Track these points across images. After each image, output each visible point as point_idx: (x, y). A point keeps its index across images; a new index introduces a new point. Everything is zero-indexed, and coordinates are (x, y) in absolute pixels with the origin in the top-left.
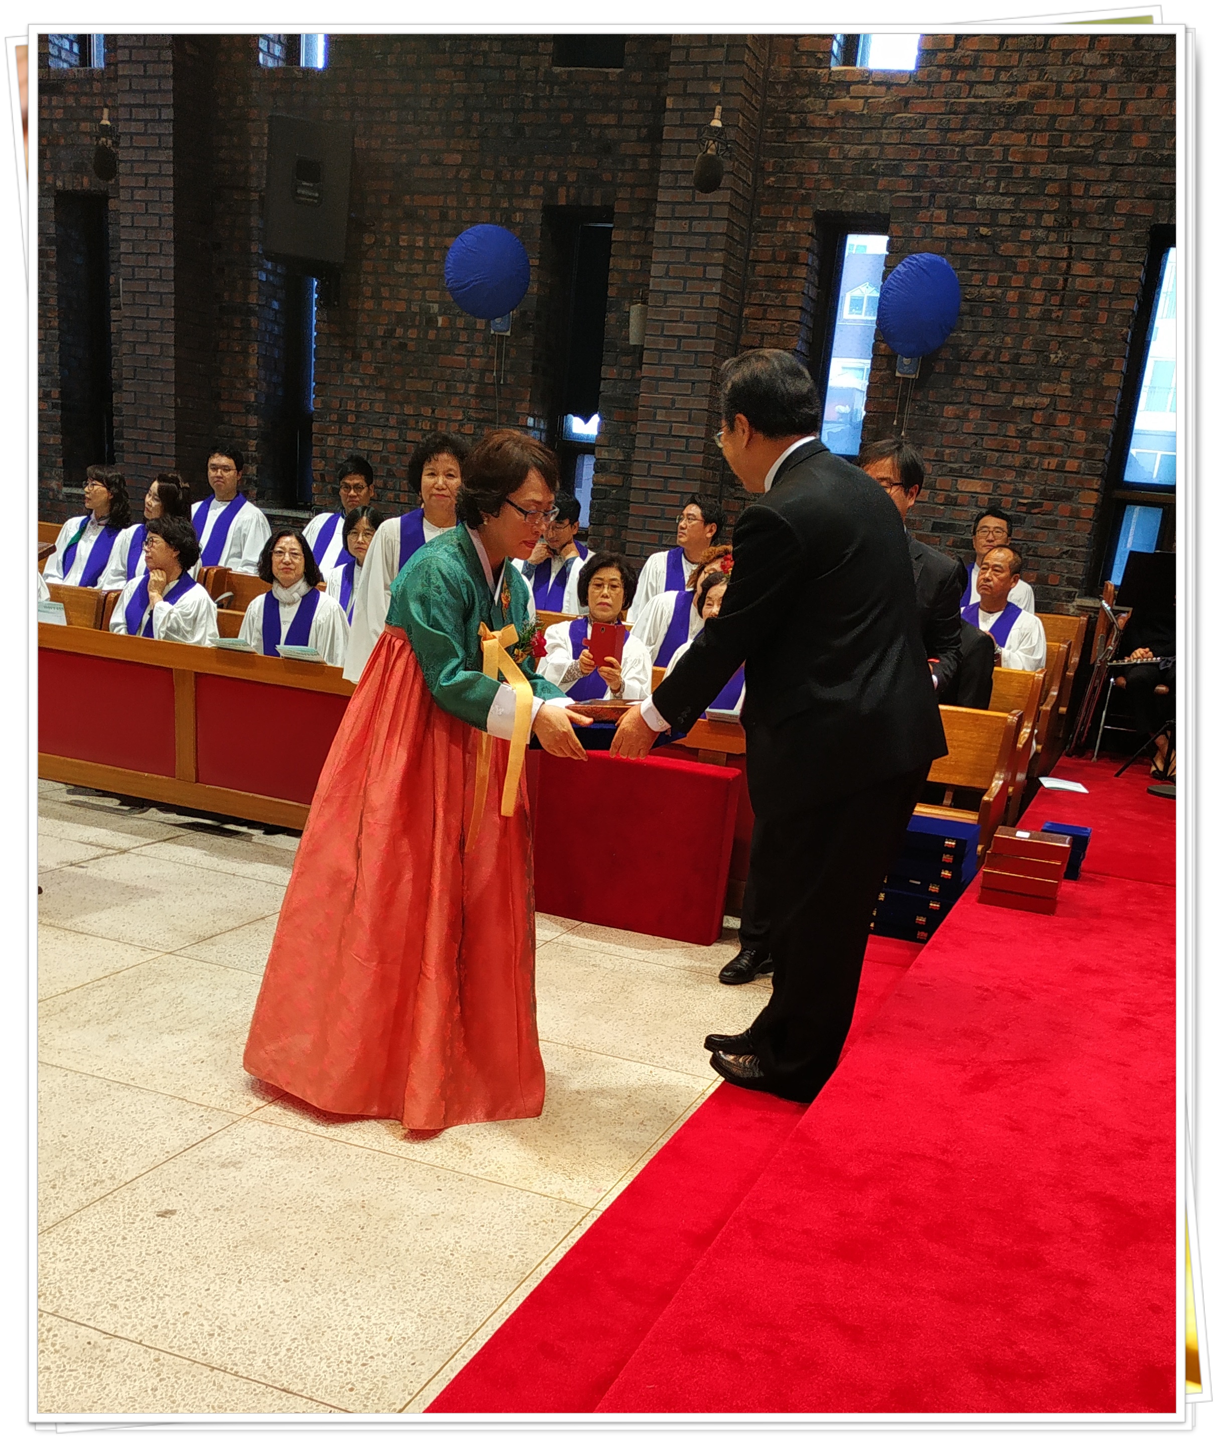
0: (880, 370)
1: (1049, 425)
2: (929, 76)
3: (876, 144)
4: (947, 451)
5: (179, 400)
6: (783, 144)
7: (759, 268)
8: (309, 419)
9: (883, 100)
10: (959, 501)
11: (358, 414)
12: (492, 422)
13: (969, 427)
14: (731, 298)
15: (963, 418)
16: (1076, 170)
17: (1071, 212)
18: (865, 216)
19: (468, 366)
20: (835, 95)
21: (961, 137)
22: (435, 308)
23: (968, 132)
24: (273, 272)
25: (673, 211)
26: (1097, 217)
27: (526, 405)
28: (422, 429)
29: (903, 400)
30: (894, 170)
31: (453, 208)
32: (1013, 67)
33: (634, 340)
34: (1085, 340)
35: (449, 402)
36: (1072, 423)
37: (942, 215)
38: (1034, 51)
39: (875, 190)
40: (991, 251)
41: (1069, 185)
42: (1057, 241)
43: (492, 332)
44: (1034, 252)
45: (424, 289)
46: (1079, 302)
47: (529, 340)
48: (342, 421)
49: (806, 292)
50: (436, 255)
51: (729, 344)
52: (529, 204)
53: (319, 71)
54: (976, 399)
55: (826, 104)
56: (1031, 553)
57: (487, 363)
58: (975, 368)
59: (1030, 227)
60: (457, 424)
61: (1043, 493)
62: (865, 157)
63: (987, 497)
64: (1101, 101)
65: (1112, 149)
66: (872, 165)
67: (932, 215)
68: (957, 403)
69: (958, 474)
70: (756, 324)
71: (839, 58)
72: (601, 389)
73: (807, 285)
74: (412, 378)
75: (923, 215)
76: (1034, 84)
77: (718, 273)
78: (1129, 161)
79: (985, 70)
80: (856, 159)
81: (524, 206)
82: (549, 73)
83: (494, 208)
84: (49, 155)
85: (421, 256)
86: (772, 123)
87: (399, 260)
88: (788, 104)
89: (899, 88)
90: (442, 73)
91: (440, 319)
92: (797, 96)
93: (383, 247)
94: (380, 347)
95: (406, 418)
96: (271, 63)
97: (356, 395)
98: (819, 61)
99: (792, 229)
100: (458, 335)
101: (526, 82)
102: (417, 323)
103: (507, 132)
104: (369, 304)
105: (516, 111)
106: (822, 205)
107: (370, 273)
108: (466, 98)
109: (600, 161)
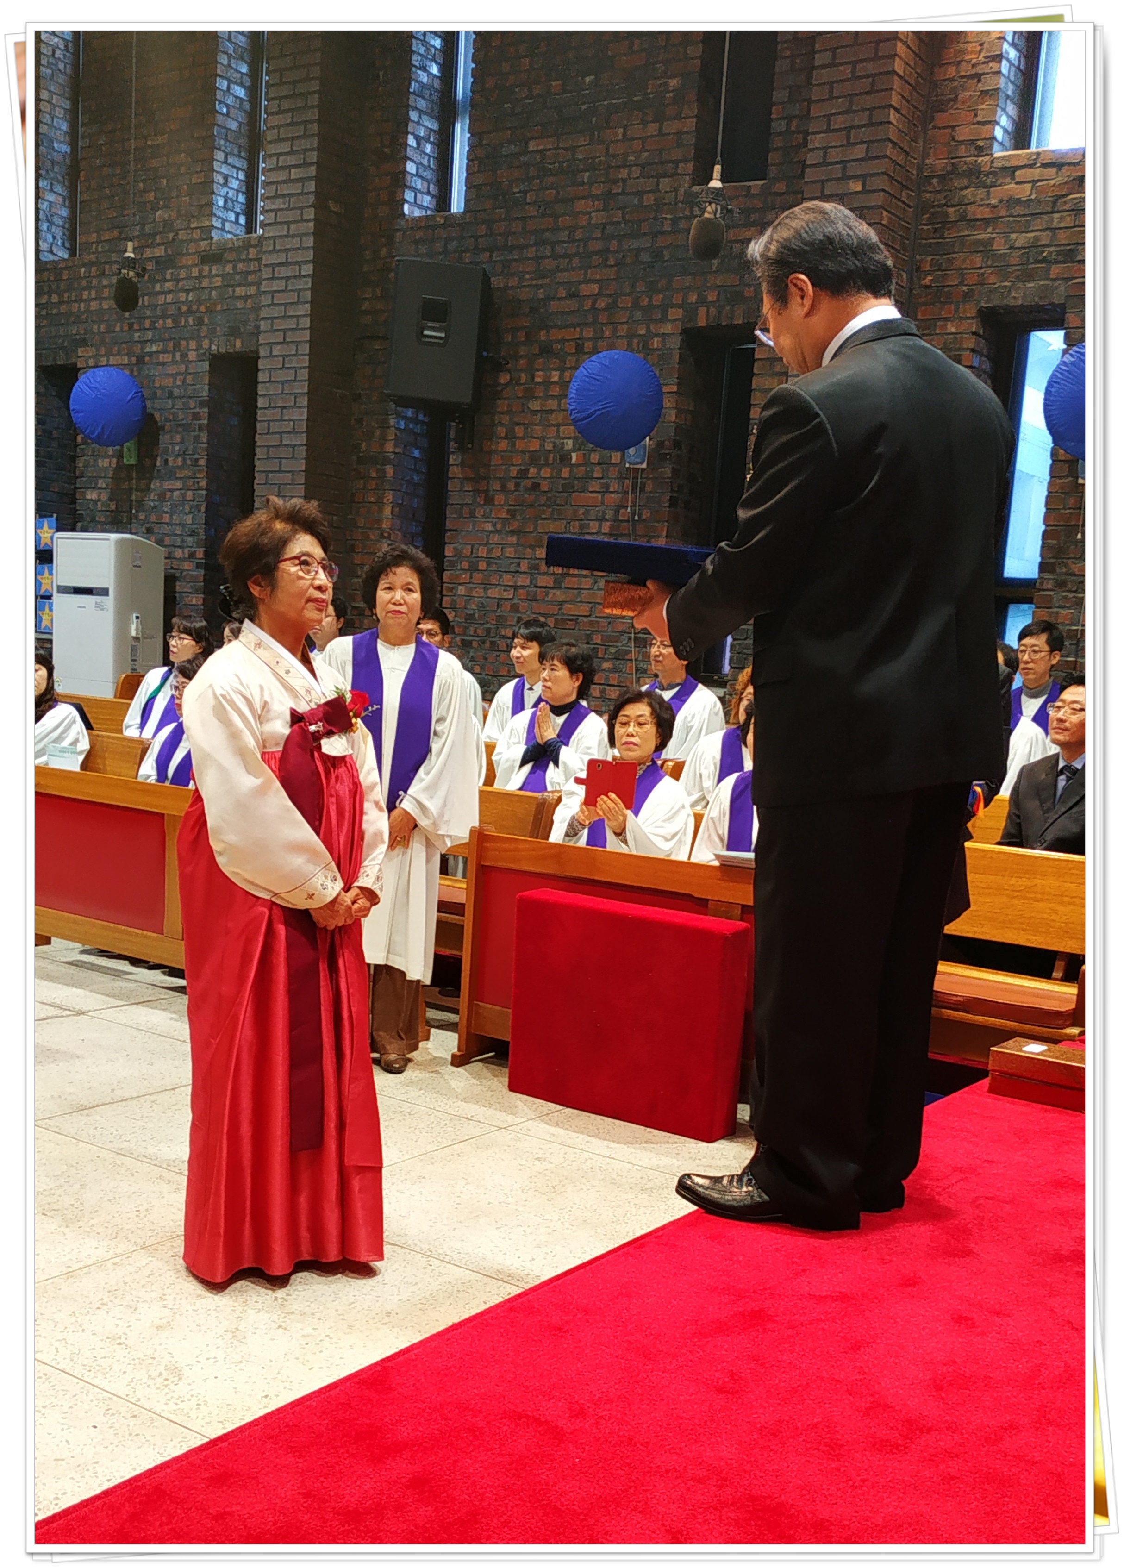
3: (1047, 229)
6: (940, 240)
9: (1052, 182)
11: (489, 561)
18: (1043, 310)
19: (603, 503)
20: (999, 182)
22: (569, 444)
24: (413, 420)
31: (589, 339)
39: (1048, 279)
43: (627, 465)
45: (558, 425)
47: (667, 470)
48: (473, 568)
52: (668, 328)
53: (463, 217)
55: (988, 192)
57: (622, 498)
62: (1034, 245)
66: (1043, 252)
71: (1004, 143)
74: (546, 520)
80: (1025, 248)
81: (662, 331)
82: (688, 194)
83: (630, 336)
84: (206, 320)
85: (556, 391)
86: (930, 218)
87: (534, 397)
88: (945, 197)
89: (1071, 167)
90: (580, 205)
91: (574, 455)
92: (956, 188)
93: (518, 385)
94: (513, 489)
95: (537, 562)
96: (417, 213)
97: (488, 541)
98: (979, 149)
99: (953, 330)
100: (593, 471)
101: (665, 204)
102: (551, 462)
103: (645, 257)
104: (503, 445)
105: (655, 235)
106: (987, 302)
107: (503, 413)
108: (603, 226)
109: (742, 277)
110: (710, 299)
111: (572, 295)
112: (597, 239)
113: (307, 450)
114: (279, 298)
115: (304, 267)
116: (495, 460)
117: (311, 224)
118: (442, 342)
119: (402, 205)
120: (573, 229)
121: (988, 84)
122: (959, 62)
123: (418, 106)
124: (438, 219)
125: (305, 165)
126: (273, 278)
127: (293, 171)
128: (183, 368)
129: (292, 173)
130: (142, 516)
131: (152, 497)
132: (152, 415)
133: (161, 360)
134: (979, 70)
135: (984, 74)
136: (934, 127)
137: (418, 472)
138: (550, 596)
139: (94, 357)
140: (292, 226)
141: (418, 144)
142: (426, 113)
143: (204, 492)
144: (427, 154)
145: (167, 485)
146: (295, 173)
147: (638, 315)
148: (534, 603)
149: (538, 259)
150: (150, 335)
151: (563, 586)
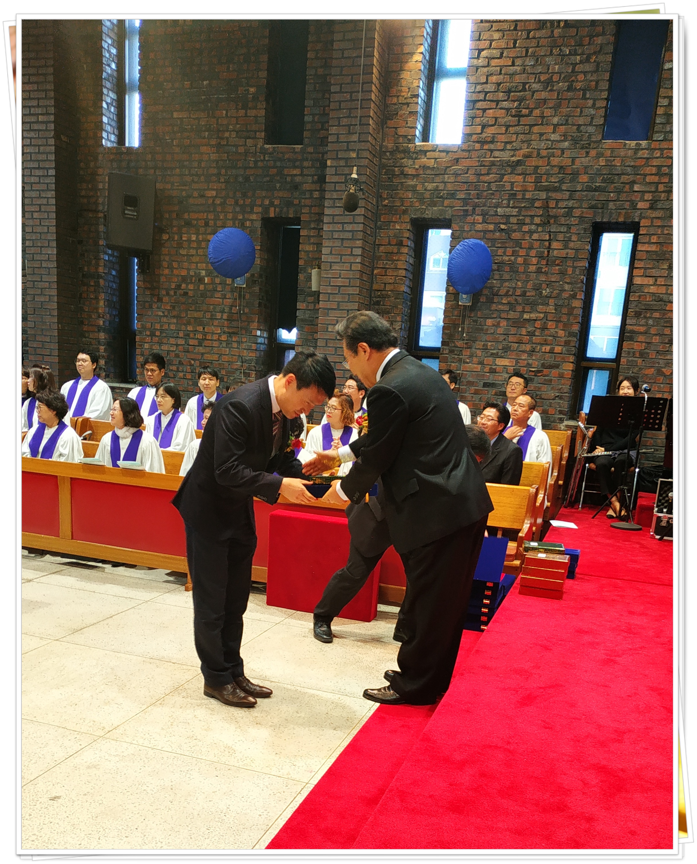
0: (451, 301)
1: (544, 328)
2: (469, 146)
3: (442, 182)
4: (489, 344)
5: (60, 326)
6: (392, 183)
7: (382, 248)
8: (133, 334)
9: (445, 159)
10: (497, 371)
11: (162, 331)
12: (237, 334)
13: (500, 331)
14: (367, 264)
15: (498, 325)
16: (550, 194)
17: (549, 215)
18: (438, 220)
19: (223, 304)
20: (419, 157)
21: (487, 178)
22: (203, 273)
23: (491, 176)
24: (112, 255)
25: (333, 219)
26: (563, 218)
27: (256, 324)
28: (198, 339)
29: (464, 317)
30: (452, 195)
31: (211, 220)
32: (512, 142)
33: (314, 288)
34: (561, 283)
35: (213, 324)
36: (557, 327)
37: (480, 219)
38: (524, 133)
39: (443, 206)
40: (507, 238)
41: (547, 202)
42: (542, 232)
43: (236, 285)
44: (530, 237)
45: (197, 263)
46: (556, 263)
47: (257, 289)
48: (153, 335)
49: (407, 260)
50: (203, 244)
51: (367, 289)
52: (254, 217)
53: (137, 149)
54: (503, 315)
55: (414, 162)
56: (538, 397)
57: (233, 302)
58: (502, 299)
59: (528, 224)
60: (217, 335)
61: (543, 365)
62: (436, 189)
63: (512, 368)
64: (561, 158)
65: (568, 183)
66: (441, 193)
67: (474, 219)
68: (493, 318)
69: (496, 356)
70: (380, 278)
71: (420, 138)
72: (297, 315)
73: (408, 256)
74: (190, 311)
75: (470, 219)
76: (525, 150)
77: (359, 251)
78: (577, 189)
79: (499, 143)
80: (432, 190)
81: (251, 218)
82: (262, 148)
83: (234, 219)
85: (195, 245)
86: (385, 172)
87: (183, 248)
88: (394, 162)
89: (453, 153)
90: (204, 149)
91: (206, 279)
92: (398, 158)
93: (173, 241)
94: (173, 294)
95: (188, 332)
96: (109, 144)
97: (160, 321)
98: (409, 140)
99: (398, 228)
100: (216, 287)
101: (250, 153)
102: (193, 281)
104: (166, 271)
105: (245, 168)
106: (415, 215)
107: (166, 255)
108: (217, 162)
109: (292, 193)
110: (275, 203)
111: (202, 196)
112: (214, 167)
113: (57, 271)
115: (50, 171)
116: (162, 279)
117: (53, 148)
118: (135, 217)
119: (102, 139)
120: (200, 161)
121: (411, 108)
122: (398, 96)
123: (107, 86)
124: (123, 149)
125: (47, 114)
127: (40, 117)
134: (408, 101)
135: (410, 103)
136: (387, 127)
137: (116, 283)
138: (196, 350)
140: (41, 148)
141: (108, 106)
142: (112, 91)
144: (112, 113)
147: (238, 209)
148: (188, 354)
149: (180, 175)
151: (203, 345)
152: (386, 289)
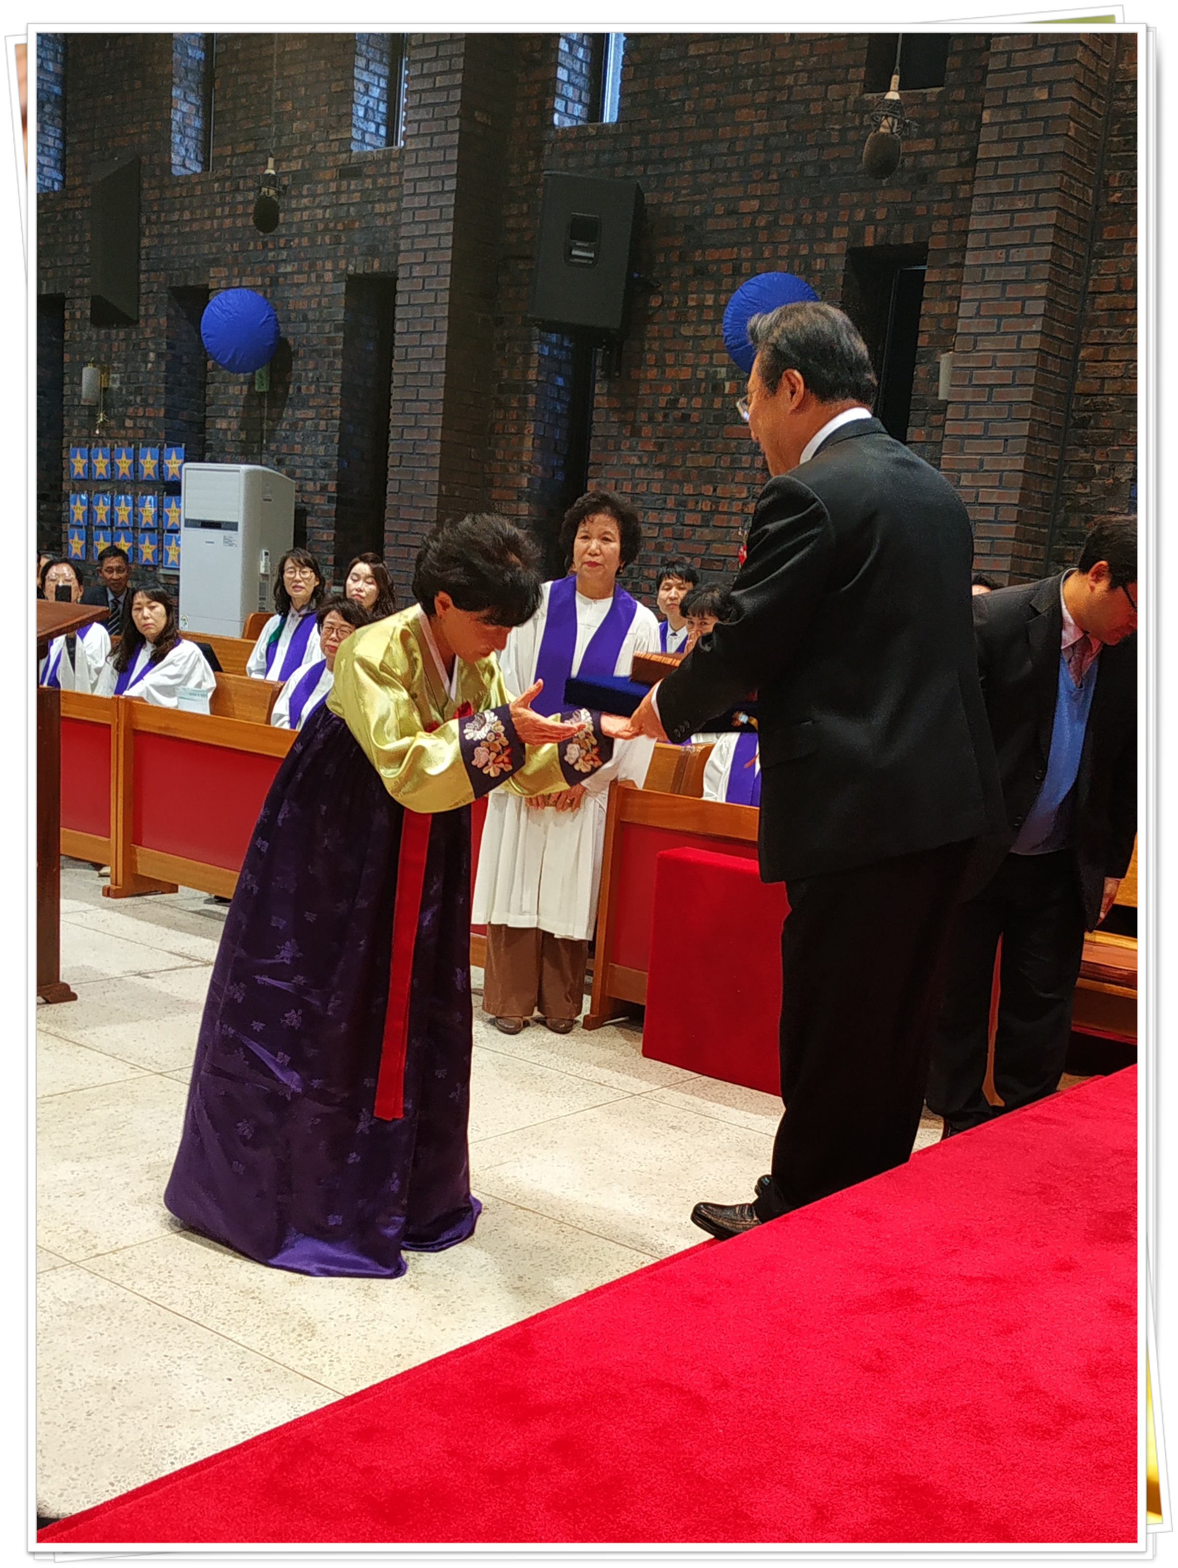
6: (1130, 153)
7: (1100, 300)
11: (634, 496)
14: (1063, 337)
22: (723, 373)
24: (558, 346)
25: (987, 238)
28: (702, 511)
31: (748, 260)
33: (944, 394)
45: (712, 352)
51: (1054, 392)
52: (831, 248)
53: (616, 127)
60: (740, 503)
70: (1093, 367)
74: (694, 452)
77: (1039, 307)
81: (826, 251)
82: (859, 101)
84: (343, 240)
87: (687, 321)
90: (743, 114)
93: (671, 308)
94: (661, 419)
95: (684, 498)
96: (568, 123)
97: (633, 473)
101: (835, 114)
103: (810, 171)
105: (821, 147)
107: (655, 339)
108: (766, 138)
109: (914, 193)
110: (878, 217)
111: (732, 213)
112: (758, 151)
113: (446, 378)
114: (420, 216)
115: (446, 182)
116: (644, 389)
117: (457, 135)
118: (591, 262)
119: (553, 114)
120: (732, 142)
124: (590, 130)
125: (451, 71)
126: (414, 194)
127: (438, 78)
128: (317, 290)
129: (437, 82)
130: (273, 447)
131: (284, 427)
132: (285, 341)
133: (296, 281)
137: (562, 402)
138: (697, 535)
139: (226, 277)
140: (436, 138)
141: (571, 48)
143: (338, 422)
144: (580, 60)
145: (300, 414)
146: (440, 81)
147: (800, 234)
148: (678, 542)
149: (694, 173)
150: (284, 254)
151: (711, 524)
152: (1105, 392)
